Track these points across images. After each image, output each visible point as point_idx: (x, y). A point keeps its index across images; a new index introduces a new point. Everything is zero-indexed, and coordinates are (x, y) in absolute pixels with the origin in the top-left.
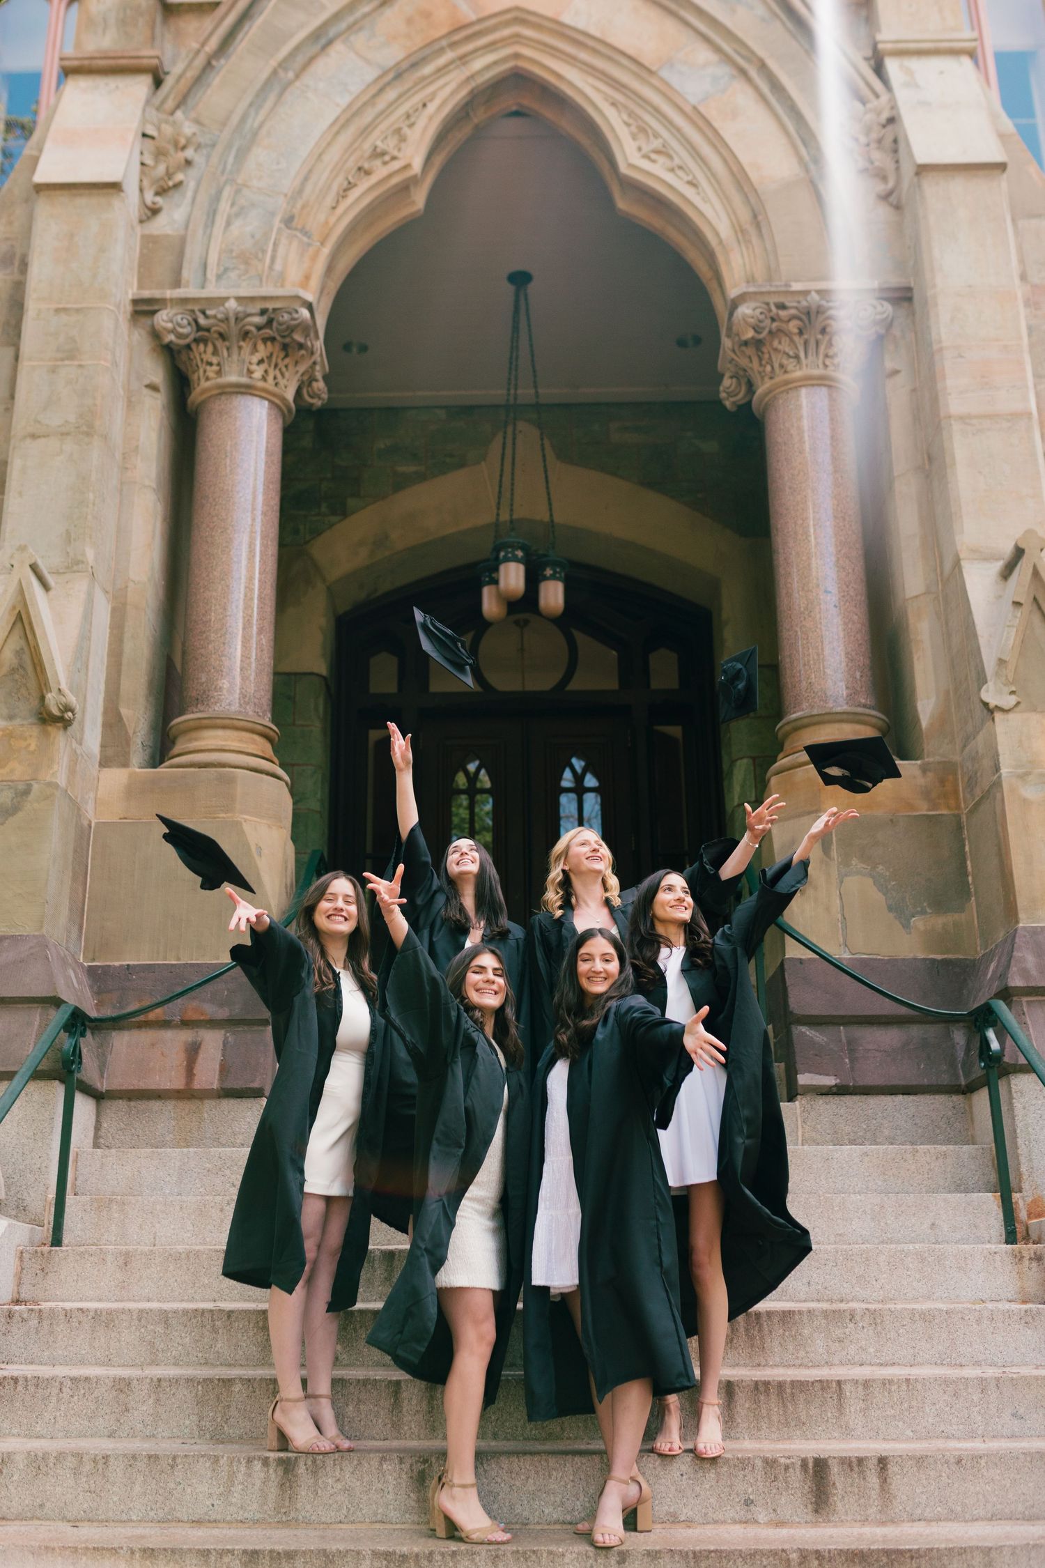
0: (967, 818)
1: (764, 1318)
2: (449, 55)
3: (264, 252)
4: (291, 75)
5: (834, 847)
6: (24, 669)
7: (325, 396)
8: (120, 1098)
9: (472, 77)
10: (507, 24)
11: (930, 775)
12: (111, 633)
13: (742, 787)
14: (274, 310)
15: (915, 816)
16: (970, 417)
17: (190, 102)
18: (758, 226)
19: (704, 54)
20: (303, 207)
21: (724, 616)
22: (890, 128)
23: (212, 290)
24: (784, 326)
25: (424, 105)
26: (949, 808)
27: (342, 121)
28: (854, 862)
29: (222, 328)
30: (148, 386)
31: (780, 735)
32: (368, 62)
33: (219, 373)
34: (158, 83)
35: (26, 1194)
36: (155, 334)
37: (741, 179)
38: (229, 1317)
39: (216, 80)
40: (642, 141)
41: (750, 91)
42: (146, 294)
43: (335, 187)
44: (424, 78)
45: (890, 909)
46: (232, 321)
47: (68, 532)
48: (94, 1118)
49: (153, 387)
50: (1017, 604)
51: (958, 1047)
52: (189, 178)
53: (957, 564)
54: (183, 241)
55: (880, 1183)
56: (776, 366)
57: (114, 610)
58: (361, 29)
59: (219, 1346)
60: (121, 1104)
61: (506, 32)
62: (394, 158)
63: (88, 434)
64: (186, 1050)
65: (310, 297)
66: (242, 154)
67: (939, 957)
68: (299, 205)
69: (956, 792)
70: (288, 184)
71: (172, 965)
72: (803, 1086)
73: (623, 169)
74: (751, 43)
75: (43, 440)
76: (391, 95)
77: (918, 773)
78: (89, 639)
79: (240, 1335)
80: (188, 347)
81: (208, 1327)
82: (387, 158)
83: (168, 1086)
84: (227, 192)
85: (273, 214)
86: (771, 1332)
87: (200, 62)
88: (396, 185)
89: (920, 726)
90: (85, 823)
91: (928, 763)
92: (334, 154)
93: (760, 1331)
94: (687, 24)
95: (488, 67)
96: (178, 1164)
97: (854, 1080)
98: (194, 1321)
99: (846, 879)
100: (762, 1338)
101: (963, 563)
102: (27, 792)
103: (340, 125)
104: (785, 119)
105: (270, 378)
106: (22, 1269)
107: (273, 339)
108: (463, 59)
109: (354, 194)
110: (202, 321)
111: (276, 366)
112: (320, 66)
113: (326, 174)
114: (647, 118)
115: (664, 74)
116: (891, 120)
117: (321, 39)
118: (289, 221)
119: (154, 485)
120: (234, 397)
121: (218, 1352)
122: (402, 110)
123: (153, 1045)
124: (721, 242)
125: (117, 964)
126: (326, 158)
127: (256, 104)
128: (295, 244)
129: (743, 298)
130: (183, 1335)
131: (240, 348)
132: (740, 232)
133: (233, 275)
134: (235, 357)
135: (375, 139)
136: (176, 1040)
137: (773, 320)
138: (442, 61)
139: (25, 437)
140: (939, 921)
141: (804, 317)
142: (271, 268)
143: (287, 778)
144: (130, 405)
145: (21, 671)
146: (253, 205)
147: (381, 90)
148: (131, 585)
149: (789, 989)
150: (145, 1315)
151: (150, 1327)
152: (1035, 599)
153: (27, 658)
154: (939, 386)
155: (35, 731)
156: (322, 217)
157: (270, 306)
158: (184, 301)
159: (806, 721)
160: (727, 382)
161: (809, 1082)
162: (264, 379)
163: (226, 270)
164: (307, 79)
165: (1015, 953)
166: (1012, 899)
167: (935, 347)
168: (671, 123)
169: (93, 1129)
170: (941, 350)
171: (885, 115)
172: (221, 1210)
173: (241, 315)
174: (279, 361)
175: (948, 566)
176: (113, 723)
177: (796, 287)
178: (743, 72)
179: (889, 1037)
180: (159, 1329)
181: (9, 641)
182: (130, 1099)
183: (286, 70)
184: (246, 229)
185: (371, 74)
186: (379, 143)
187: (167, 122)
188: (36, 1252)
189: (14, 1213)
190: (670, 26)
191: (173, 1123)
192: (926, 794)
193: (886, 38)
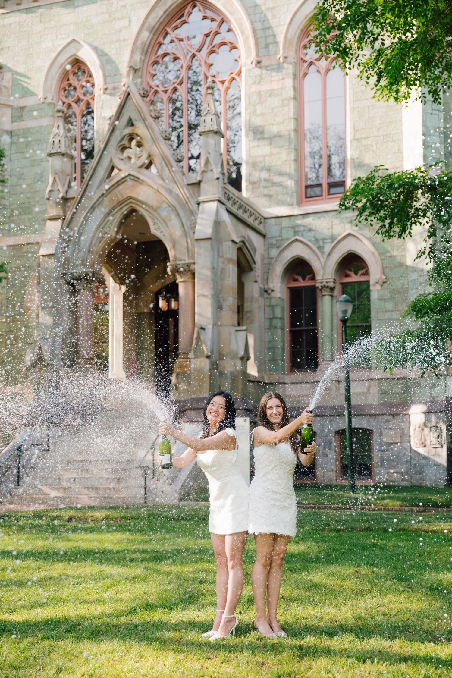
14: (86, 274)
17: (70, 225)
19: (166, 205)
23: (75, 271)
24: (178, 270)
25: (114, 220)
32: (102, 212)
33: (78, 287)
37: (171, 235)
40: (155, 226)
41: (174, 214)
42: (63, 272)
43: (98, 242)
44: (114, 214)
52: (71, 243)
54: (69, 259)
58: (101, 204)
61: (129, 201)
62: (109, 234)
68: (91, 247)
70: (88, 243)
73: (152, 232)
76: (107, 219)
85: (86, 250)
88: (110, 239)
92: (97, 234)
94: (162, 198)
103: (97, 229)
104: (180, 221)
107: (87, 279)
109: (101, 243)
110: (73, 277)
112: (93, 214)
113: (96, 239)
114: (156, 220)
115: (158, 211)
117: (93, 208)
118: (89, 251)
124: (169, 249)
129: (169, 266)
132: (172, 247)
138: (116, 210)
146: (82, 249)
156: (96, 249)
158: (70, 273)
164: (91, 217)
168: (160, 221)
173: (80, 275)
177: (178, 263)
178: (173, 209)
183: (87, 216)
185: (102, 216)
186: (106, 231)
187: (65, 232)
190: (159, 199)
193: (200, 199)
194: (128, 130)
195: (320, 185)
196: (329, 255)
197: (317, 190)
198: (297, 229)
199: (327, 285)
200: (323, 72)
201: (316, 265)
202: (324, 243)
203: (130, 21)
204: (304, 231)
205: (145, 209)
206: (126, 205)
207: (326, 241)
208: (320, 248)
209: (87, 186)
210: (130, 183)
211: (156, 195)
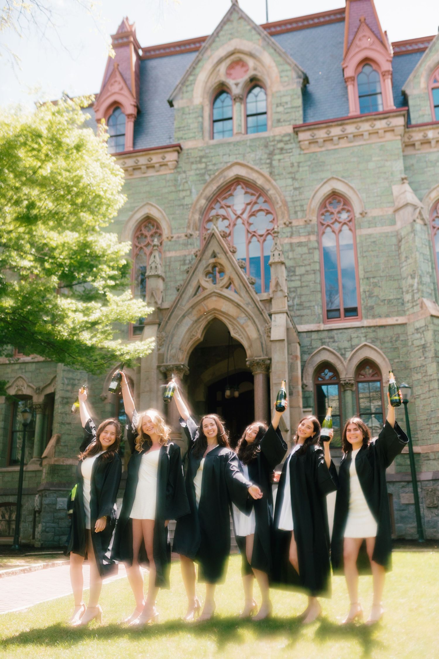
2: (204, 317)
3: (176, 355)
4: (179, 324)
19: (243, 315)
23: (168, 364)
24: (254, 364)
25: (201, 326)
32: (191, 320)
34: (159, 324)
36: (161, 371)
37: (249, 337)
39: (168, 325)
40: (235, 331)
41: (250, 322)
42: (159, 365)
43: (187, 342)
44: (200, 321)
46: (172, 368)
49: (161, 379)
52: (165, 343)
54: (164, 354)
61: (213, 312)
62: (196, 336)
66: (172, 338)
68: (181, 346)
70: (179, 343)
73: (232, 336)
76: (195, 325)
80: (165, 371)
84: (170, 345)
85: (177, 348)
88: (197, 340)
92: (186, 337)
94: (241, 310)
95: (210, 318)
103: (187, 332)
108: (206, 317)
110: (167, 368)
111: (179, 374)
112: (184, 321)
113: (185, 340)
114: (235, 327)
115: (238, 319)
117: (184, 316)
118: (180, 349)
122: (197, 328)
124: (246, 348)
127: (174, 329)
128: (181, 353)
132: (250, 347)
133: (172, 360)
135: (193, 333)
141: (257, 363)
142: (177, 359)
146: (174, 347)
147: (193, 324)
156: (185, 347)
157: (177, 365)
158: (164, 366)
163: (170, 360)
164: (182, 324)
168: (239, 328)
171: (270, 327)
177: (256, 358)
178: (250, 318)
184: (173, 351)
185: (191, 322)
187: (161, 333)
190: (238, 310)
193: (273, 310)
194: (212, 260)
195: (338, 310)
196: (350, 360)
197: (336, 314)
198: (323, 340)
199: (349, 382)
200: (337, 232)
201: (339, 367)
202: (345, 351)
203: (191, 192)
204: (329, 342)
205: (226, 318)
206: (211, 315)
207: (347, 350)
208: (342, 355)
209: (179, 300)
210: (214, 298)
211: (235, 308)
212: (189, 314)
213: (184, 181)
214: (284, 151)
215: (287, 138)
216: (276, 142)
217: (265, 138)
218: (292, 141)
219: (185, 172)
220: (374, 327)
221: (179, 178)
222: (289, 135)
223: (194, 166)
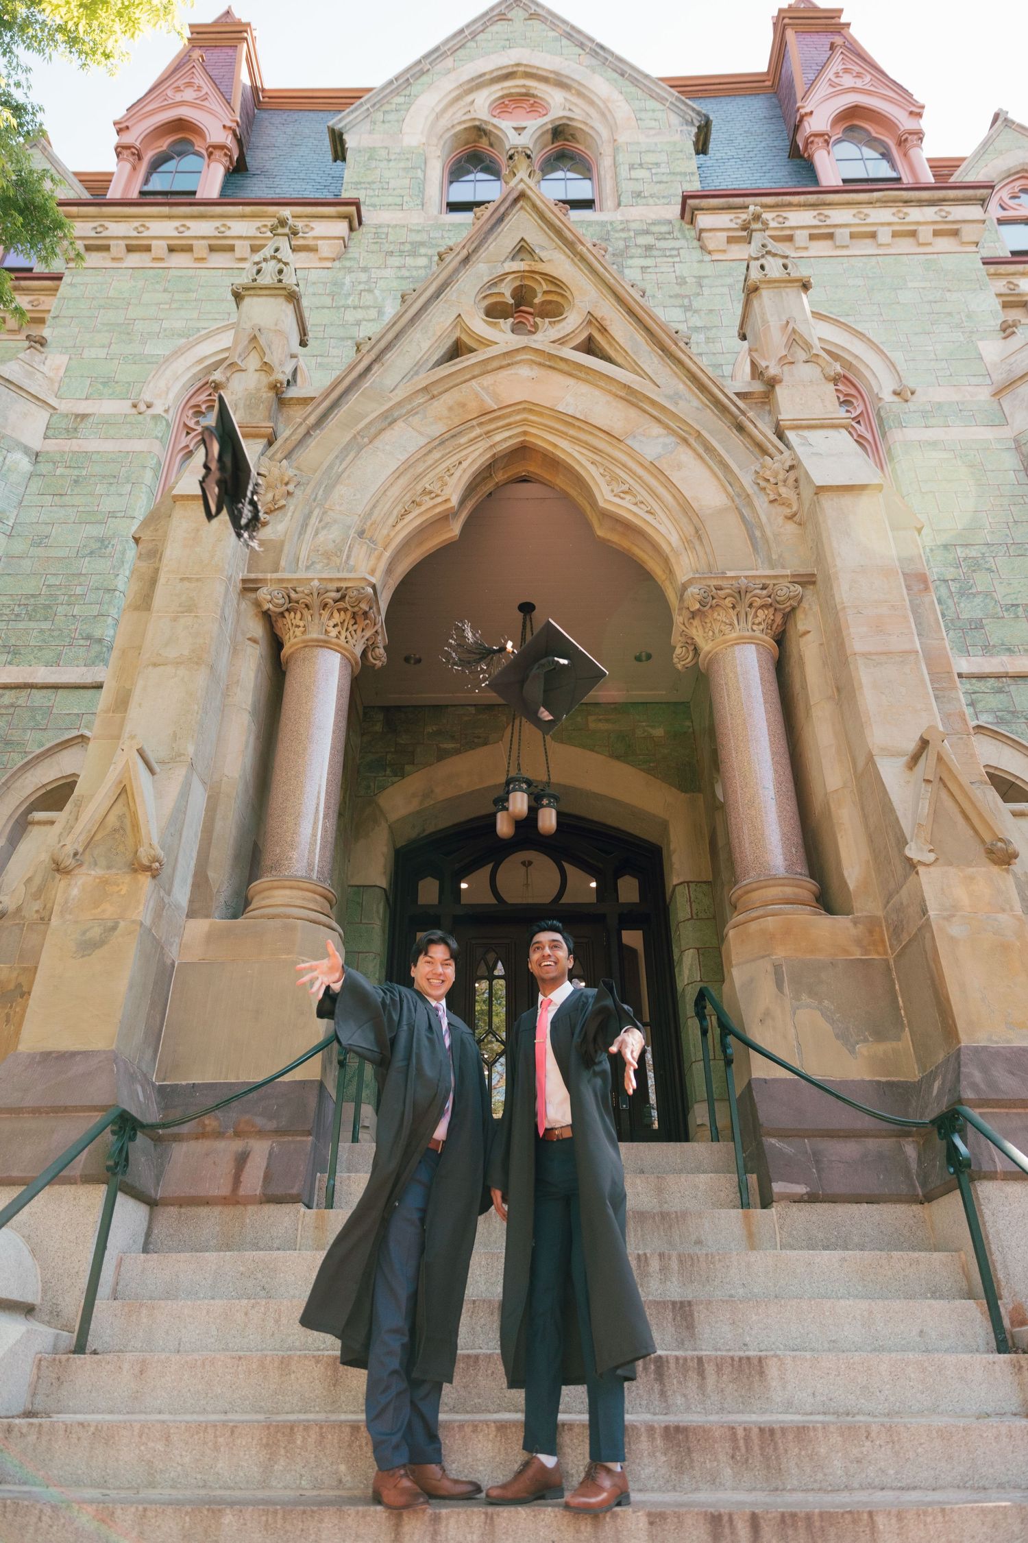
0: (895, 961)
1: (778, 1435)
2: (478, 431)
3: (341, 551)
4: (366, 440)
5: (786, 984)
6: (124, 830)
7: (385, 660)
8: (172, 1205)
9: (494, 446)
10: (518, 412)
11: (861, 927)
12: (206, 814)
13: (690, 970)
14: (347, 588)
15: (851, 960)
16: (870, 654)
17: (294, 457)
18: (700, 538)
19: (657, 430)
20: (372, 524)
21: (672, 847)
22: (791, 472)
24: (722, 602)
25: (460, 463)
26: (878, 953)
27: (401, 469)
28: (804, 997)
29: (308, 600)
30: (249, 639)
31: (733, 899)
32: (421, 433)
33: (304, 633)
34: (270, 443)
35: (61, 1299)
36: (257, 604)
37: (686, 507)
38: (232, 1432)
39: (312, 443)
40: (615, 486)
41: (690, 452)
42: (253, 576)
43: (395, 512)
44: (460, 445)
45: (837, 1037)
46: (315, 595)
47: (175, 734)
48: (145, 1225)
49: (254, 641)
50: (928, 781)
51: (911, 1160)
52: (292, 504)
53: (870, 759)
54: (282, 543)
55: (860, 1289)
56: (716, 631)
57: (209, 797)
58: (417, 413)
59: (220, 1465)
60: (173, 1210)
61: (518, 418)
62: (437, 496)
63: (197, 663)
64: (236, 1159)
65: (373, 580)
66: (329, 489)
67: (883, 1079)
68: (368, 524)
69: (883, 941)
71: (232, 1084)
72: (777, 1193)
73: (601, 503)
74: (690, 422)
75: (162, 667)
76: (436, 455)
77: (850, 925)
78: (185, 813)
79: (242, 1454)
80: (282, 615)
81: (210, 1444)
82: (433, 495)
83: (216, 1193)
84: (316, 513)
85: (349, 527)
86: (786, 1450)
87: (302, 430)
88: (439, 513)
89: (848, 889)
90: (169, 962)
91: (858, 917)
92: (395, 491)
93: (775, 1449)
94: (645, 411)
95: (505, 440)
96: (214, 1267)
97: (823, 1189)
98: (196, 1437)
99: (798, 1011)
100: (778, 1458)
101: (877, 759)
102: (114, 928)
103: (399, 474)
104: (716, 469)
105: (343, 637)
106: (39, 1378)
107: (346, 610)
108: (488, 434)
109: (408, 518)
110: (293, 595)
111: (347, 630)
112: (387, 436)
113: (389, 504)
114: (618, 471)
115: (629, 442)
116: (792, 467)
117: (388, 420)
118: (361, 534)
119: (249, 709)
120: (314, 649)
121: (218, 1474)
122: (444, 465)
123: (207, 1155)
124: (673, 549)
125: (184, 1083)
126: (388, 493)
127: (340, 457)
128: (365, 547)
129: (690, 582)
130: (184, 1453)
131: (321, 615)
132: (687, 543)
133: (318, 566)
134: (316, 621)
135: (425, 483)
136: (228, 1148)
137: (713, 598)
138: (473, 435)
139: (148, 666)
140: (881, 1048)
141: (736, 595)
142: (346, 562)
143: (341, 931)
144: (235, 651)
145: (121, 832)
146: (335, 521)
147: (430, 451)
148: (225, 778)
149: (758, 1105)
150: (146, 1430)
151: (151, 1444)
152: (941, 779)
153: (128, 822)
154: (844, 633)
155: (128, 878)
156: (385, 532)
157: (344, 585)
158: (281, 581)
159: (754, 886)
160: (678, 651)
161: (783, 1190)
162: (337, 637)
163: (313, 563)
164: (377, 443)
165: (962, 1069)
166: (951, 1022)
167: (839, 607)
168: (634, 474)
169: (143, 1235)
170: (844, 608)
171: (788, 463)
172: (246, 1314)
173: (321, 591)
174: (350, 626)
175: (861, 763)
176: (200, 882)
177: (729, 574)
178: (685, 441)
179: (849, 1149)
180: (160, 1446)
181: (114, 808)
182: (181, 1206)
183: (363, 437)
184: (330, 536)
185: (422, 441)
186: (427, 486)
187: (275, 466)
188: (54, 1360)
189: (47, 1319)
190: (633, 413)
191: (218, 1228)
192: (858, 942)
193: (788, 418)
194: (516, 266)
203: (380, 313)
206: (508, 426)
209: (368, 369)
210: (525, 372)
211: (621, 405)
212: (412, 412)
213: (362, 287)
214: (655, 253)
215: (664, 229)
216: (632, 234)
217: (602, 224)
218: (677, 234)
219: (365, 269)
220: (998, 677)
221: (347, 280)
222: (670, 222)
223: (395, 261)
